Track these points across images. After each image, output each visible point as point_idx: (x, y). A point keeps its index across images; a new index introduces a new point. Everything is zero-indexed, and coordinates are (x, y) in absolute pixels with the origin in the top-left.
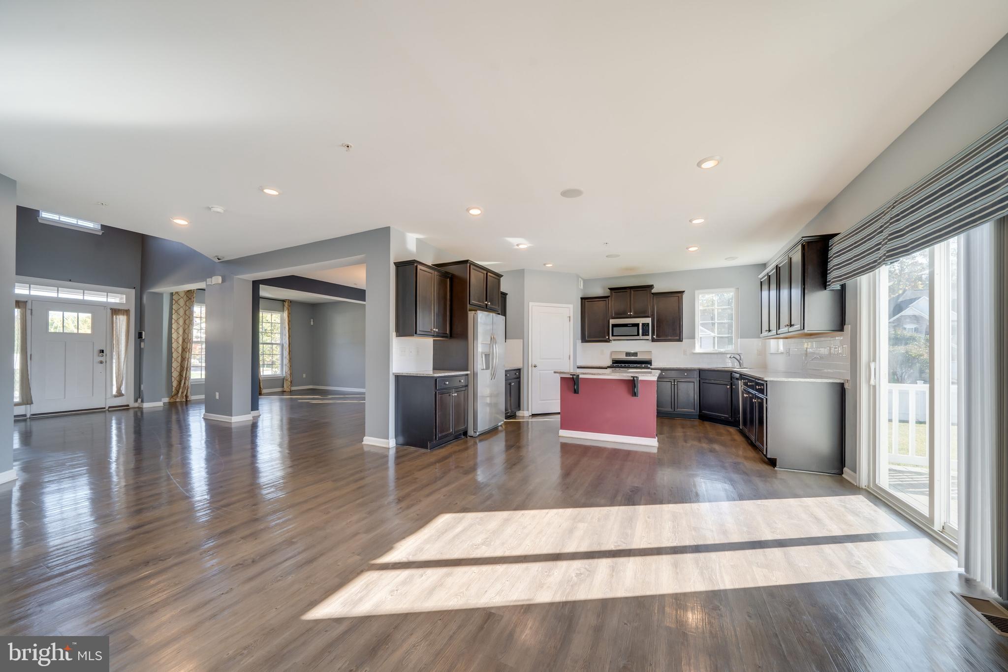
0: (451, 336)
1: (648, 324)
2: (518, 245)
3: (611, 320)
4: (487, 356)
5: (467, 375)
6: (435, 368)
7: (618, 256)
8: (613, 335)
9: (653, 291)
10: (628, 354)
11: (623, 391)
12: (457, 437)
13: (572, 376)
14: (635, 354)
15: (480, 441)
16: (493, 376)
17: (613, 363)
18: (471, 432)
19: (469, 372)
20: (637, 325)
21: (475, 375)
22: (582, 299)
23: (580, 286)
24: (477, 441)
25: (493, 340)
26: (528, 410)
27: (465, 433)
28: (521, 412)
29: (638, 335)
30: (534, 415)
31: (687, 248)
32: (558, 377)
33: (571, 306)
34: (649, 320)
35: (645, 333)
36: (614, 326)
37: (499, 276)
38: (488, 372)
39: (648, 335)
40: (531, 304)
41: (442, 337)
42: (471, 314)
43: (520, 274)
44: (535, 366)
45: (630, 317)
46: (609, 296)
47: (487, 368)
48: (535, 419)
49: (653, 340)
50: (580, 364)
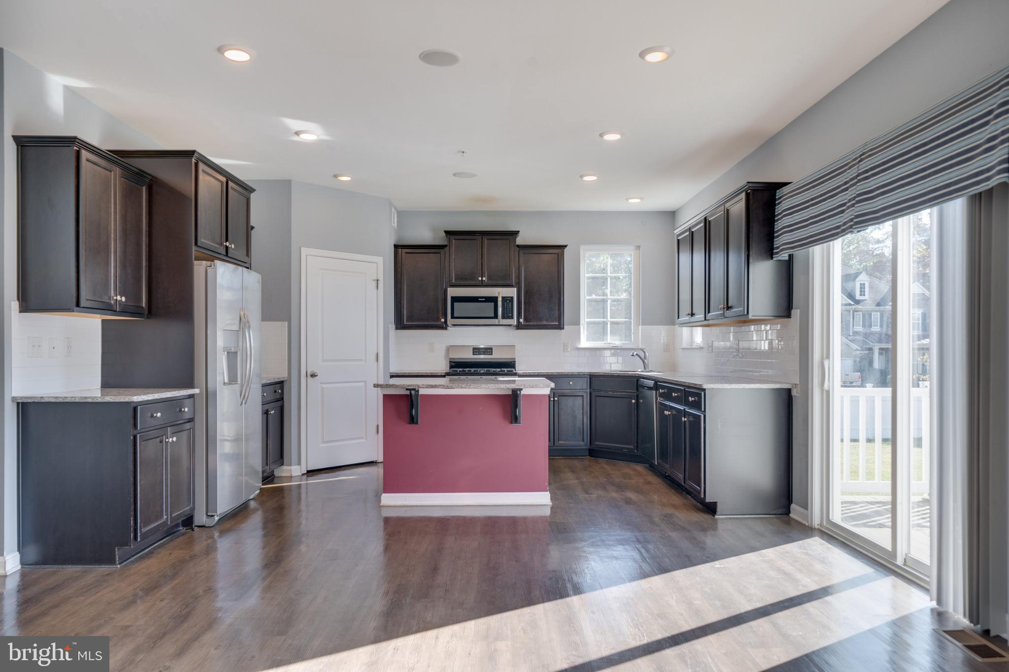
0: (151, 312)
1: (512, 298)
2: (297, 133)
3: (449, 289)
4: (232, 356)
5: (192, 396)
6: (107, 384)
7: (473, 175)
8: (453, 317)
9: (520, 241)
10: (476, 351)
11: (494, 416)
12: (170, 532)
13: (408, 393)
14: (488, 350)
15: (222, 533)
16: (244, 398)
17: (451, 367)
18: (200, 518)
19: (196, 391)
20: (494, 300)
21: (209, 397)
22: (396, 247)
23: (394, 223)
24: (216, 535)
25: (243, 323)
26: (299, 463)
27: (188, 522)
28: (285, 467)
29: (496, 317)
30: (311, 473)
31: (581, 177)
32: (379, 393)
33: (380, 260)
34: (512, 292)
35: (507, 315)
36: (455, 299)
37: (247, 189)
38: (237, 387)
39: (512, 318)
40: (304, 251)
41: (133, 314)
42: (199, 267)
43: (284, 187)
44: (313, 375)
45: (482, 285)
46: (445, 246)
47: (233, 380)
48: (314, 480)
49: (519, 327)
50: (394, 369)
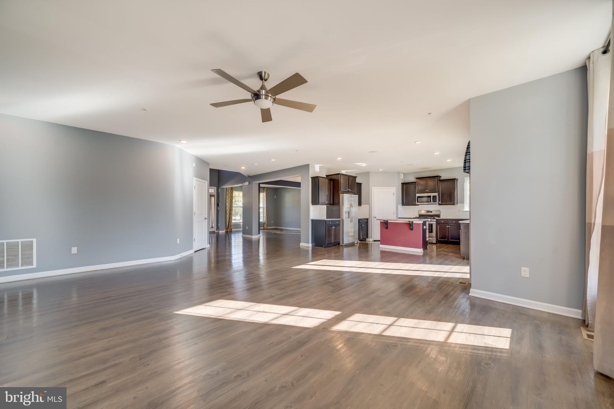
0: (333, 204)
1: (436, 196)
3: (416, 194)
4: (349, 212)
5: (340, 220)
6: (327, 218)
7: (413, 165)
8: (418, 202)
9: (441, 178)
10: (427, 212)
11: (407, 228)
12: (335, 245)
13: (385, 221)
14: (431, 212)
15: (346, 247)
16: (351, 221)
18: (341, 243)
19: (340, 219)
20: (430, 197)
21: (343, 220)
22: (402, 184)
23: (402, 177)
24: (344, 247)
25: (351, 206)
26: (372, 238)
27: (338, 244)
28: (368, 239)
29: (431, 202)
30: (374, 241)
32: (379, 221)
33: (395, 188)
34: (436, 194)
35: (434, 201)
36: (418, 197)
37: (355, 177)
38: (349, 219)
39: (436, 202)
40: (373, 188)
41: (330, 205)
42: (341, 195)
43: (367, 174)
44: (375, 218)
45: (427, 193)
46: (416, 182)
47: (349, 217)
49: (439, 204)
50: (399, 217)
